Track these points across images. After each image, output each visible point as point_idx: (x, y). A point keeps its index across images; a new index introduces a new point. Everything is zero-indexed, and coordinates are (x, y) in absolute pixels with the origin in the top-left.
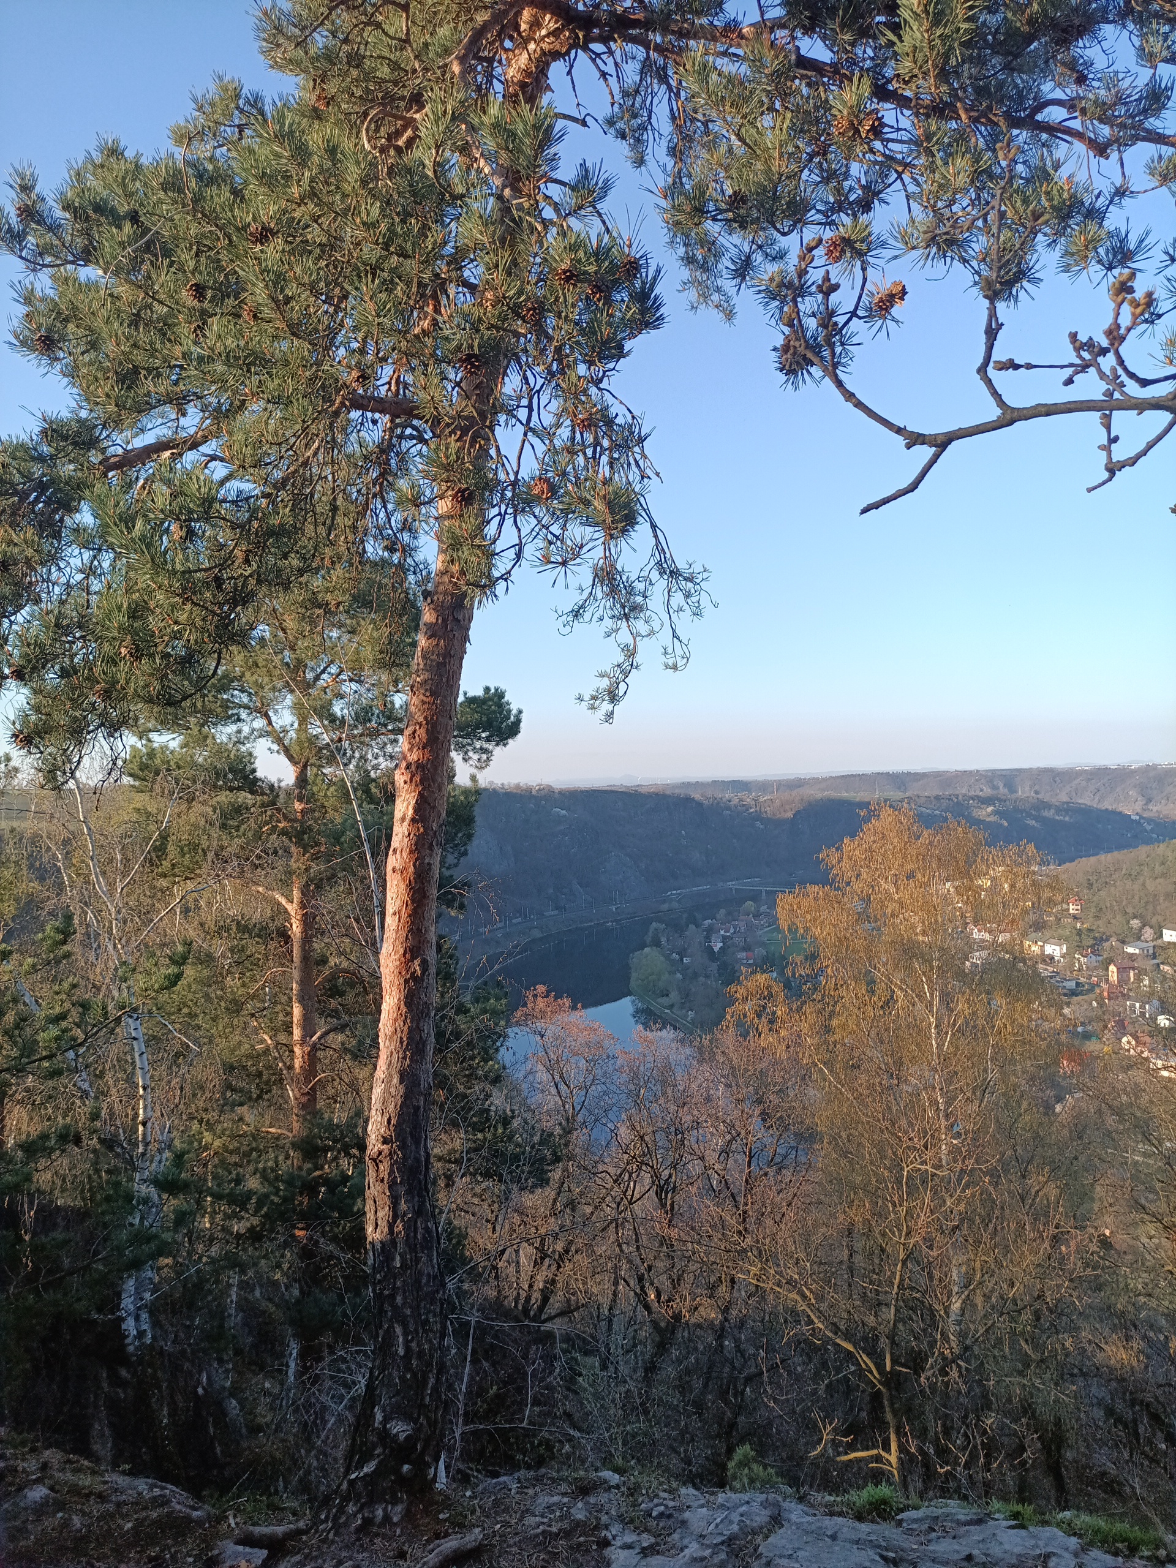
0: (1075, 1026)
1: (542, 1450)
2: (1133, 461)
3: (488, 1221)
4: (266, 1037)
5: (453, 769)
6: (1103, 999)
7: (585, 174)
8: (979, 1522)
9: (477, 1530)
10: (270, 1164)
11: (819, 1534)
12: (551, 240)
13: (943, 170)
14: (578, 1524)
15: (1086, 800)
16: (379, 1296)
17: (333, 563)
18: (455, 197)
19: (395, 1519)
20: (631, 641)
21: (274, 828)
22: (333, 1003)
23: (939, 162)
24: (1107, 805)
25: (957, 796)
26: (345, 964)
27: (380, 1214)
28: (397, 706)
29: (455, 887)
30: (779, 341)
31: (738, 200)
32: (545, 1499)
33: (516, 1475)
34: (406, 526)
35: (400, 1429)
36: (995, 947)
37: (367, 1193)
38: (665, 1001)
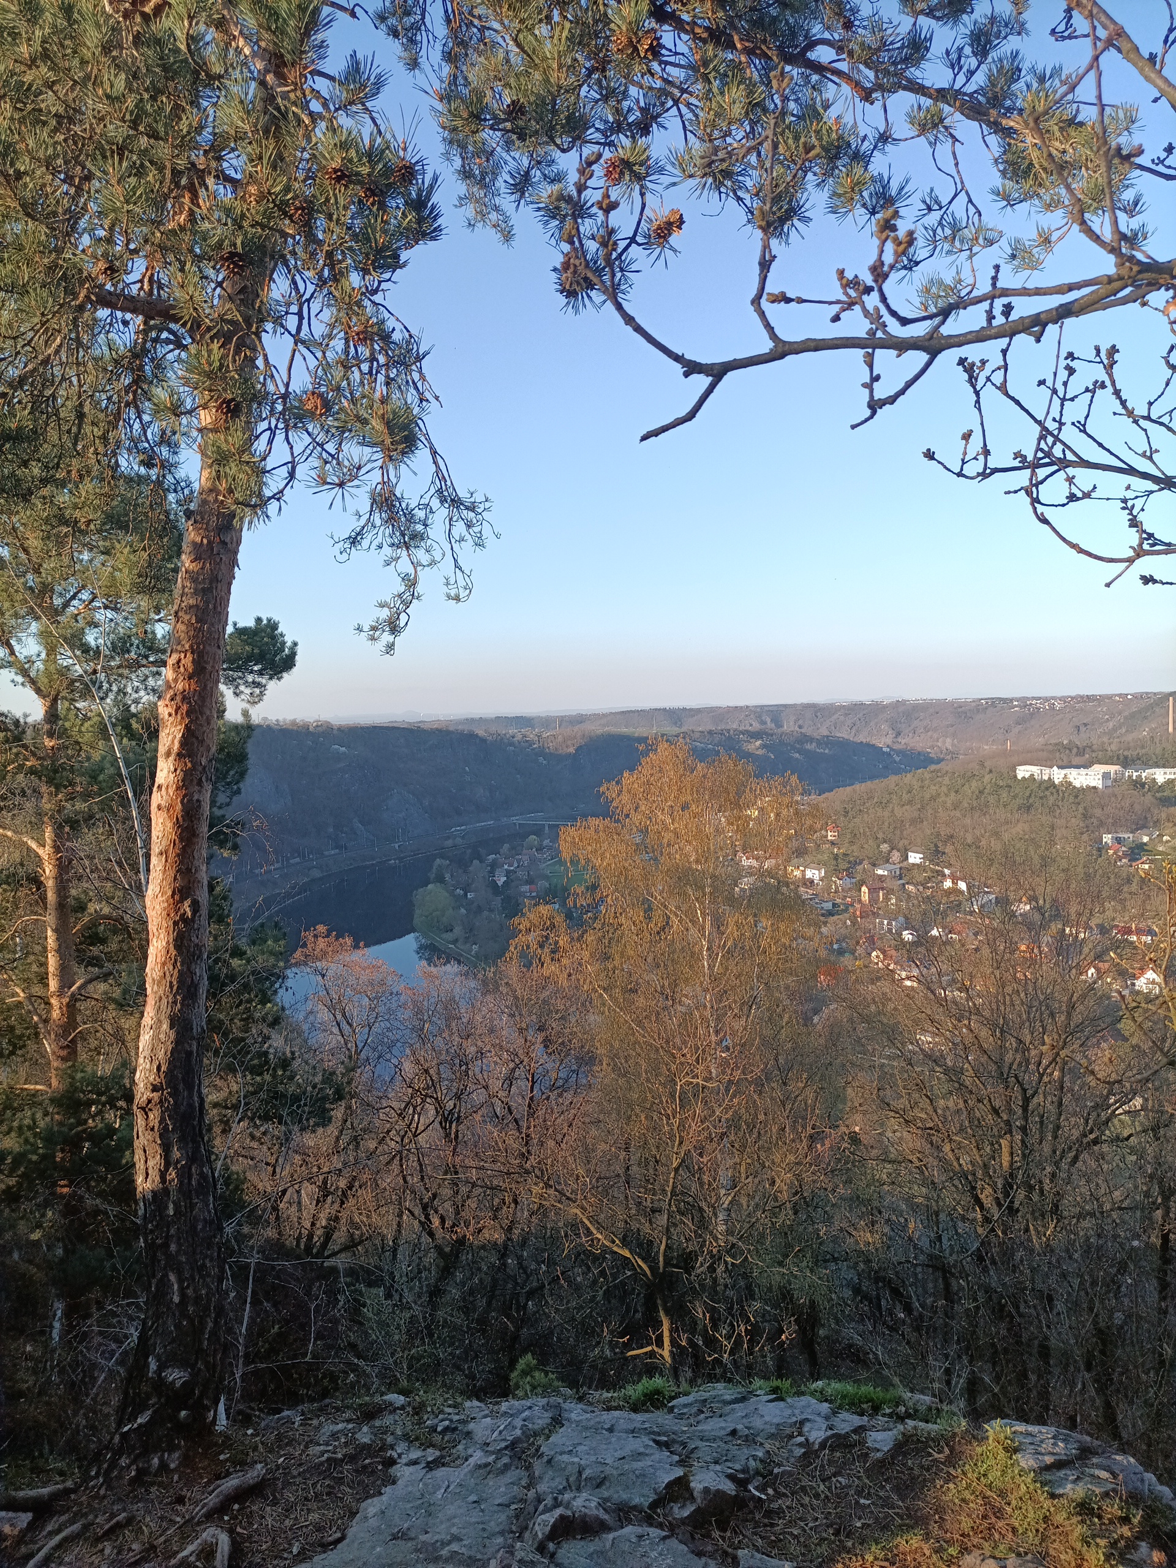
0: (831, 944)
1: (326, 1382)
2: (892, 400)
3: (267, 1164)
4: (18, 990)
5: (222, 703)
6: (855, 917)
7: (355, 69)
8: (743, 1399)
9: (259, 1466)
10: (27, 1122)
11: (596, 1429)
12: (320, 135)
13: (719, 98)
14: (365, 1447)
15: (844, 734)
16: (150, 1246)
17: (81, 477)
18: (212, 77)
19: (172, 1466)
20: (411, 570)
21: (21, 766)
22: (95, 950)
23: (715, 90)
24: (862, 738)
25: (728, 731)
26: (106, 910)
27: (150, 1163)
28: (159, 636)
29: (228, 826)
30: (558, 260)
31: (516, 110)
32: (329, 1428)
33: (300, 1408)
34: (165, 439)
35: (176, 1376)
36: (761, 873)
37: (136, 1143)
38: (449, 936)
